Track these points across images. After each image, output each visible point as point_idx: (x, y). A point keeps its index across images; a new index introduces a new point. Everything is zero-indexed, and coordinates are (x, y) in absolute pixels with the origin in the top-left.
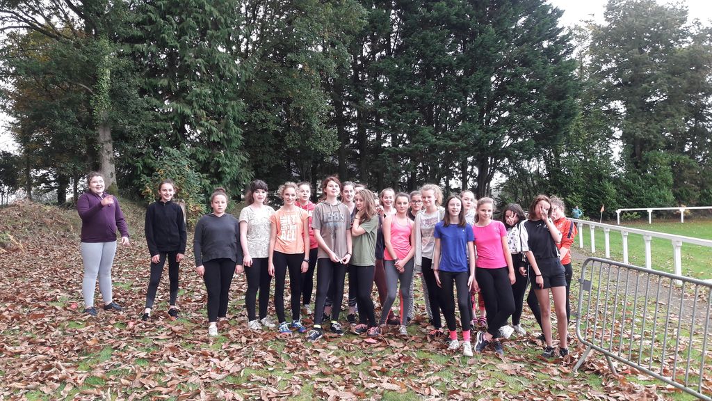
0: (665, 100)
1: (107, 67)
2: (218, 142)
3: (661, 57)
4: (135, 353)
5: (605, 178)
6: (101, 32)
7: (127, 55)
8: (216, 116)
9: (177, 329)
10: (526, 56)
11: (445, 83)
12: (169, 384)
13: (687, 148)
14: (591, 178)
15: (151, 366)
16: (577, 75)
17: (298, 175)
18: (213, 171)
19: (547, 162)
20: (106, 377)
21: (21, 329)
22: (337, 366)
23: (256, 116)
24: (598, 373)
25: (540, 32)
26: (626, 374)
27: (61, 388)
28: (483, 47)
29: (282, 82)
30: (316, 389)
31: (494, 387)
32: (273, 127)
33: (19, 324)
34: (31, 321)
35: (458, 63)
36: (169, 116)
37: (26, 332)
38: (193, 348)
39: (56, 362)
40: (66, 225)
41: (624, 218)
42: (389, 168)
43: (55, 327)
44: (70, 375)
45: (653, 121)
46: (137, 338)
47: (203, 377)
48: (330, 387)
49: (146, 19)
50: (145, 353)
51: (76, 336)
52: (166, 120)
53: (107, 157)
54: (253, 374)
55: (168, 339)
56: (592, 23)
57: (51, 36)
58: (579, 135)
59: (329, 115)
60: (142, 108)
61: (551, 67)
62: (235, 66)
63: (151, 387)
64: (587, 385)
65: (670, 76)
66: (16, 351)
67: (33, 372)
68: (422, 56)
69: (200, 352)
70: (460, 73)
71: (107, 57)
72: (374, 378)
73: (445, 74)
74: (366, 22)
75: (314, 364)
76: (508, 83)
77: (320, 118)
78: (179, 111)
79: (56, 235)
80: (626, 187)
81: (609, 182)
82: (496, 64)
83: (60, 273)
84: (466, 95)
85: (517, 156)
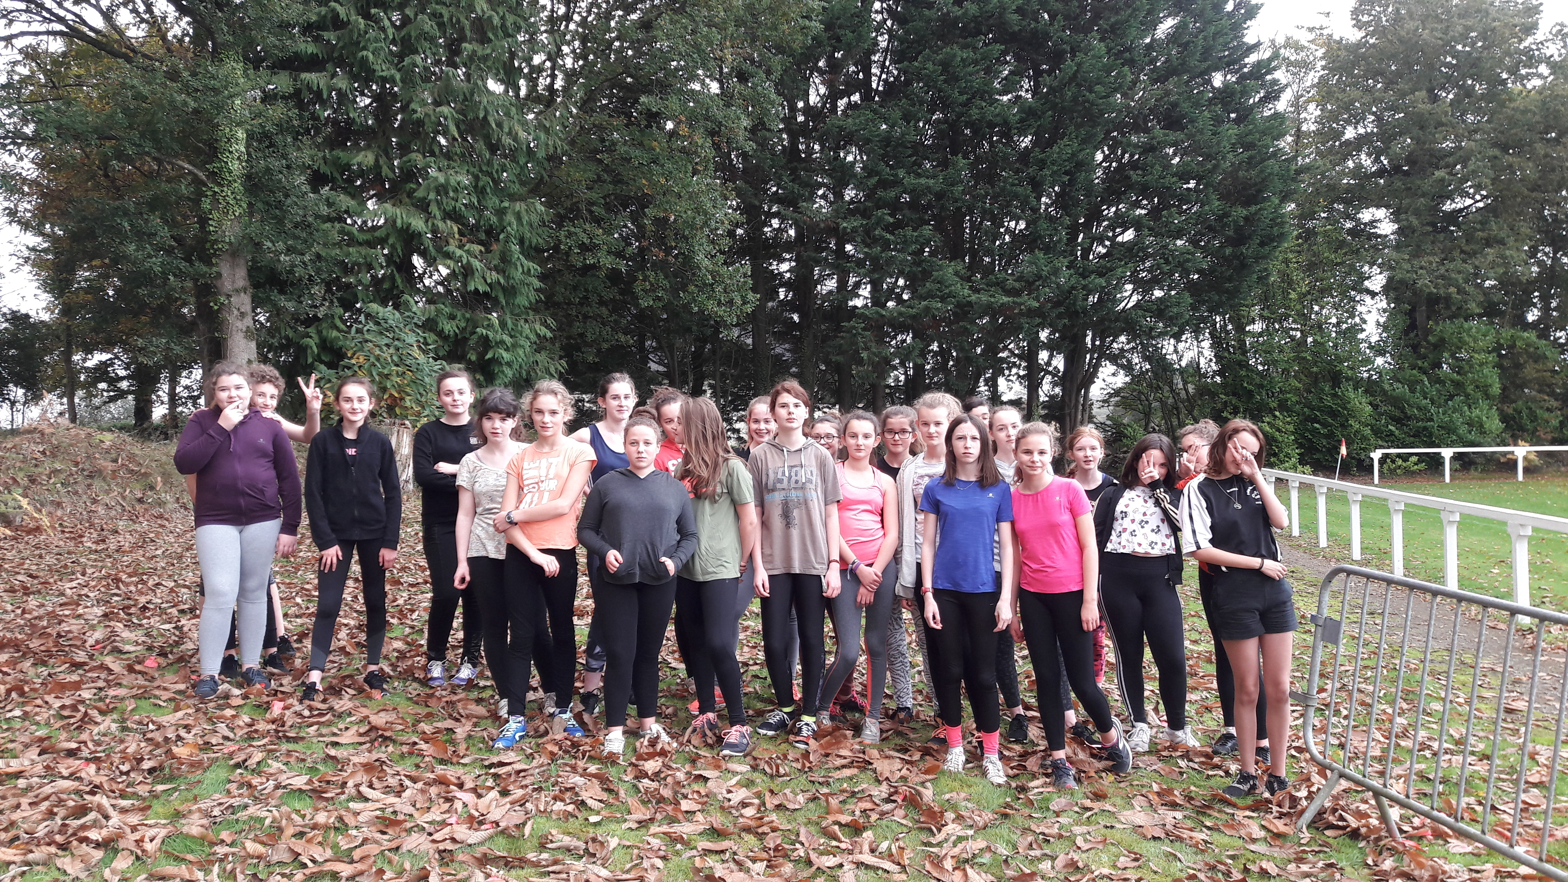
0: (1487, 206)
1: (238, 125)
2: (486, 294)
3: (1478, 111)
4: (283, 779)
5: (1348, 379)
6: (226, 46)
7: (283, 97)
8: (483, 236)
9: (380, 720)
10: (1175, 105)
11: (993, 165)
12: (357, 854)
13: (1532, 316)
14: (1315, 379)
15: (317, 810)
16: (1287, 149)
17: (661, 369)
18: (474, 358)
19: (1217, 343)
20: (211, 835)
21: (26, 716)
22: (749, 812)
23: (570, 235)
24: (1355, 835)
25: (1206, 53)
26: (1421, 838)
27: (105, 862)
28: (1079, 85)
29: (629, 160)
30: (698, 870)
31: (1114, 866)
32: (607, 261)
33: (24, 704)
34: (49, 698)
35: (1022, 121)
36: (377, 234)
37: (37, 724)
38: (417, 766)
39: (97, 798)
40: (146, 475)
41: (1389, 469)
42: (864, 355)
43: (102, 713)
44: (128, 830)
45: (1456, 254)
46: (289, 739)
47: (437, 836)
48: (732, 865)
49: (325, 16)
50: (305, 778)
51: (149, 736)
52: (371, 244)
53: (239, 324)
54: (554, 832)
55: (361, 744)
56: (1325, 32)
57: (115, 55)
58: (1290, 283)
59: (731, 234)
60: (317, 216)
61: (1231, 131)
62: (524, 124)
63: (314, 861)
64: (1331, 865)
65: (1496, 152)
66: (9, 770)
67: (45, 820)
68: (942, 103)
69: (432, 776)
70: (1026, 142)
71: (238, 102)
72: (834, 843)
73: (991, 143)
74: (816, 26)
75: (694, 807)
76: (1134, 165)
77: (713, 242)
78: (399, 223)
79: (124, 498)
80: (1396, 401)
81: (1356, 389)
82: (1108, 121)
83: (127, 585)
84: (1038, 188)
85: (1151, 329)
